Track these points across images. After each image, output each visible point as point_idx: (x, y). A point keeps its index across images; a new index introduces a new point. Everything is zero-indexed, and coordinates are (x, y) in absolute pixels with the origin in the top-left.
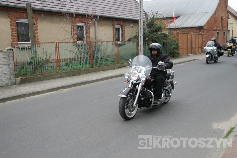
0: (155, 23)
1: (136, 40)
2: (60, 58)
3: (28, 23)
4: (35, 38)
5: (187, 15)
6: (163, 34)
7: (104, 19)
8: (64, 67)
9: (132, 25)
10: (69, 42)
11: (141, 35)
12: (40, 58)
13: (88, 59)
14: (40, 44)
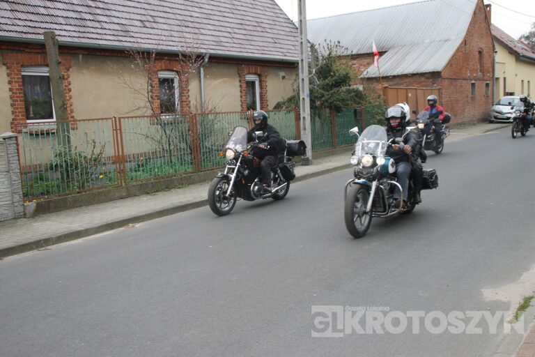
0: (334, 68)
1: (293, 106)
2: (125, 154)
3: (48, 76)
4: (66, 109)
6: (354, 91)
7: (220, 62)
8: (134, 174)
9: (282, 74)
11: (305, 95)
12: (80, 155)
13: (187, 154)
14: (78, 122)
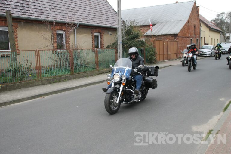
0: (133, 31)
1: (115, 47)
2: (41, 66)
3: (7, 31)
4: (15, 45)
5: (162, 23)
6: (141, 41)
7: (83, 27)
8: (45, 75)
9: (110, 33)
10: (49, 50)
11: (120, 42)
12: (21, 66)
13: (68, 67)
14: (20, 52)
